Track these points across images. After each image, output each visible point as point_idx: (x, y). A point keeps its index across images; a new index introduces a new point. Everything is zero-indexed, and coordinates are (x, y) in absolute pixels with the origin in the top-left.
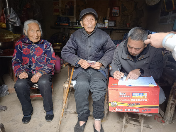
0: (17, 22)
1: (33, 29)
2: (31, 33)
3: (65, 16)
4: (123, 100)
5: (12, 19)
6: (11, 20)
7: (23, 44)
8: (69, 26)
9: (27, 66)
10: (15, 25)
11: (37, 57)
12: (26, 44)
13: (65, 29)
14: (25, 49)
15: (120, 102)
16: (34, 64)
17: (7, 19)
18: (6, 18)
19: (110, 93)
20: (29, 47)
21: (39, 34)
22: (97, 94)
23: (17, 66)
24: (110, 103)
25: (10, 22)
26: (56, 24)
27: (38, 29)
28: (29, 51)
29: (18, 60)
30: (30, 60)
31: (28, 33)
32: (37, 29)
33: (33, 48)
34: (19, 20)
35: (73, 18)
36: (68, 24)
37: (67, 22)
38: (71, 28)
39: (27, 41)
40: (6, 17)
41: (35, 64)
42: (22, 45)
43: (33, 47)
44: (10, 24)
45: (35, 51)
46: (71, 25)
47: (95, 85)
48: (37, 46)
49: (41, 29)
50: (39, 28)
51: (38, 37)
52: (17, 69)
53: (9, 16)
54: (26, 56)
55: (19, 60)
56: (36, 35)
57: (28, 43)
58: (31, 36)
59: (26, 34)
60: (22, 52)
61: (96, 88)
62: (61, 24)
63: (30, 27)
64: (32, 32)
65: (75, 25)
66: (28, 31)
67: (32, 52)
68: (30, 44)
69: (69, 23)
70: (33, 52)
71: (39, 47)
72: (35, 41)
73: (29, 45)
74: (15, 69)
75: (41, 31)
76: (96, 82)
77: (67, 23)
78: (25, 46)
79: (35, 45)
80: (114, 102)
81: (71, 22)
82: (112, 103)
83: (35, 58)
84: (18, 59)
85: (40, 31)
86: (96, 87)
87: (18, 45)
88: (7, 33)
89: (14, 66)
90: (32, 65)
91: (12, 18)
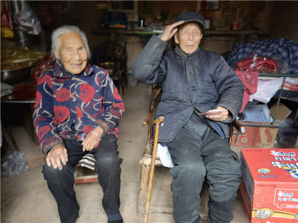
0: (35, 26)
1: (69, 46)
2: (67, 55)
3: (118, 11)
4: (285, 206)
5: (25, 21)
6: (22, 23)
7: (54, 81)
8: (126, 29)
9: (68, 128)
10: (30, 32)
11: (85, 105)
12: (58, 79)
13: (118, 34)
14: (59, 89)
15: (278, 209)
16: (79, 119)
17: (15, 21)
18: (13, 19)
19: (257, 191)
20: (66, 86)
21: (85, 54)
22: (225, 189)
23: (44, 127)
24: (256, 210)
25: (21, 28)
26: (103, 25)
27: (81, 45)
28: (68, 94)
29: (45, 113)
30: (71, 111)
31: (60, 55)
32: (78, 45)
33: (76, 86)
34: (38, 22)
35: (133, 14)
36: (123, 26)
37: (122, 22)
38: (130, 32)
39: (62, 74)
40: (13, 16)
41: (81, 119)
42: (53, 83)
43: (74, 84)
44: (20, 30)
45: (80, 91)
46: (129, 28)
47: (221, 168)
48: (83, 82)
49: (87, 45)
50: (83, 43)
51: (82, 62)
52: (43, 135)
53: (19, 15)
54: (63, 104)
55: (48, 113)
56: (77, 58)
57: (64, 78)
58: (68, 60)
59: (57, 56)
60: (53, 98)
61: (223, 177)
62: (111, 26)
63: (63, 41)
64: (69, 53)
65: (136, 27)
66: (60, 51)
67: (75, 96)
68: (68, 80)
69: (126, 24)
70: (77, 95)
71: (86, 82)
72: (77, 71)
73: (66, 81)
74: (40, 133)
75: (88, 48)
76: (223, 164)
77: (122, 24)
78: (59, 85)
79: (78, 79)
80: (265, 209)
81: (130, 22)
82: (259, 211)
83: (80, 107)
84: (45, 111)
85: (86, 48)
86: (223, 173)
87: (43, 84)
88: (18, 51)
89: (38, 127)
90: (77, 122)
91: (25, 19)
